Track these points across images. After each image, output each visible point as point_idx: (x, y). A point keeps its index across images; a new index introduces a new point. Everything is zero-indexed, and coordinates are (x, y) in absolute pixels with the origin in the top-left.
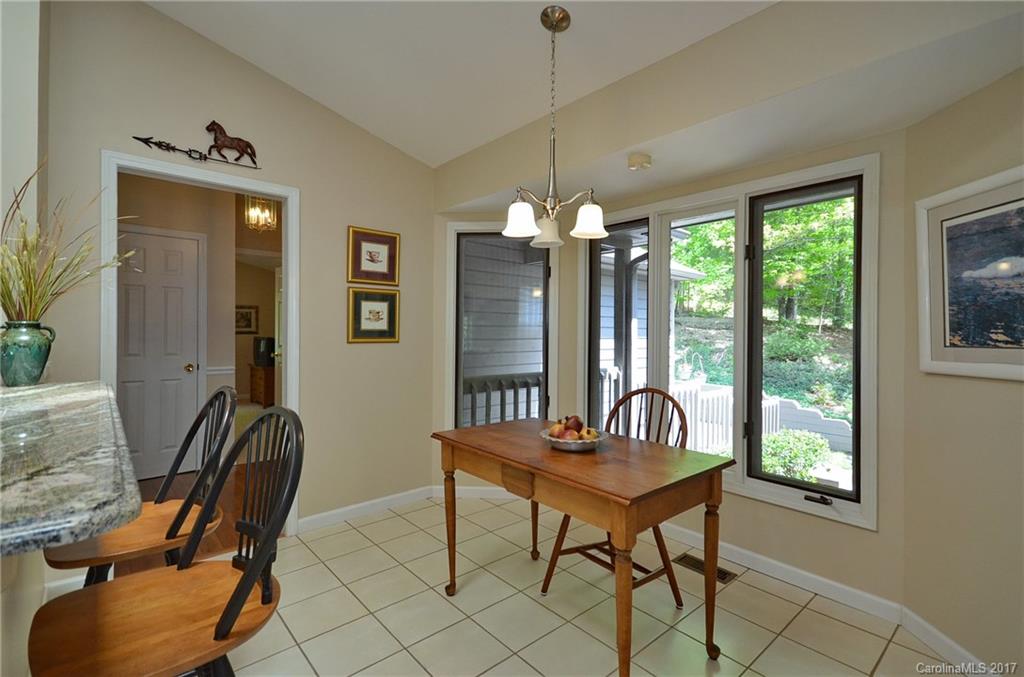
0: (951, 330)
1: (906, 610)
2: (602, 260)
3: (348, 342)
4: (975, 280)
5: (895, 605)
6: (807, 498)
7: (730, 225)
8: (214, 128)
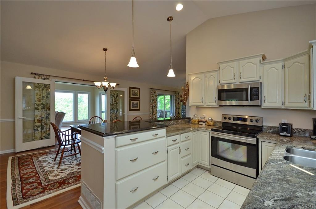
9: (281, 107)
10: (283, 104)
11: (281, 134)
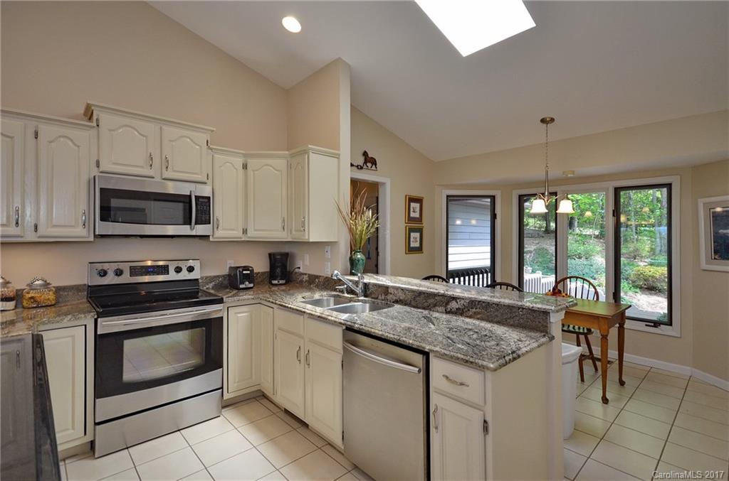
0: (715, 252)
1: (694, 369)
2: (525, 206)
3: (406, 254)
4: (724, 234)
5: (688, 368)
6: (646, 325)
7: (602, 195)
8: (365, 154)
9: (241, 238)
10: (245, 231)
11: (241, 286)
